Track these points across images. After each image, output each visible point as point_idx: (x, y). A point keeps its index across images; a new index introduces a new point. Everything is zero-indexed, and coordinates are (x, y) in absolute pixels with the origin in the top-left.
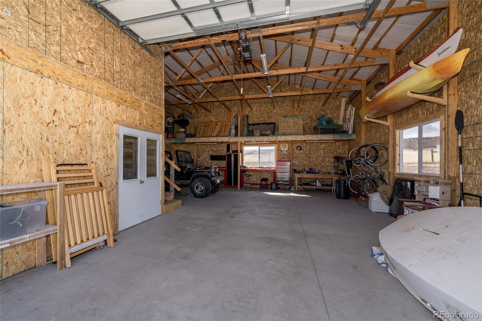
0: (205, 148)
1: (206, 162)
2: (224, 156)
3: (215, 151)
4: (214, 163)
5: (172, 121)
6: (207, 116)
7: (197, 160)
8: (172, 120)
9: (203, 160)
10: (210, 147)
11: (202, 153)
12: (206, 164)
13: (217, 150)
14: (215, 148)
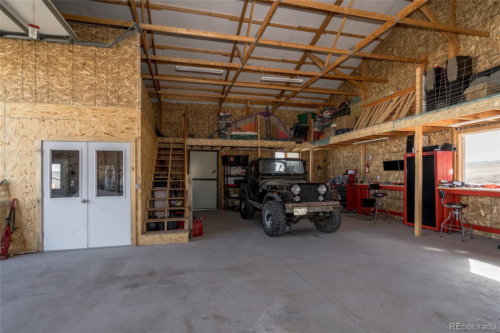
0: (378, 148)
1: (379, 174)
2: (402, 162)
3: (394, 152)
4: (394, 176)
5: (330, 115)
6: (380, 90)
7: (365, 170)
8: (328, 114)
9: (375, 170)
10: (386, 145)
11: (373, 157)
12: (379, 177)
13: (399, 150)
14: (395, 146)
